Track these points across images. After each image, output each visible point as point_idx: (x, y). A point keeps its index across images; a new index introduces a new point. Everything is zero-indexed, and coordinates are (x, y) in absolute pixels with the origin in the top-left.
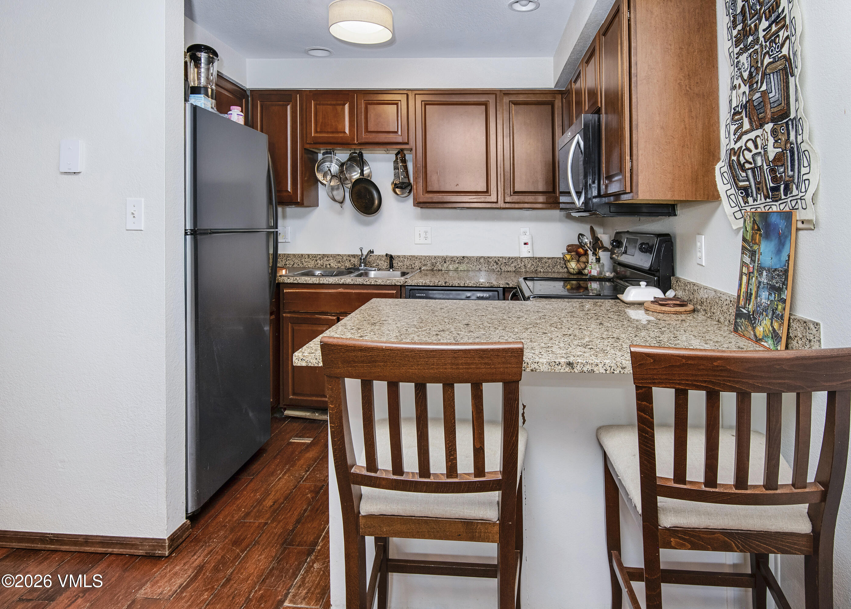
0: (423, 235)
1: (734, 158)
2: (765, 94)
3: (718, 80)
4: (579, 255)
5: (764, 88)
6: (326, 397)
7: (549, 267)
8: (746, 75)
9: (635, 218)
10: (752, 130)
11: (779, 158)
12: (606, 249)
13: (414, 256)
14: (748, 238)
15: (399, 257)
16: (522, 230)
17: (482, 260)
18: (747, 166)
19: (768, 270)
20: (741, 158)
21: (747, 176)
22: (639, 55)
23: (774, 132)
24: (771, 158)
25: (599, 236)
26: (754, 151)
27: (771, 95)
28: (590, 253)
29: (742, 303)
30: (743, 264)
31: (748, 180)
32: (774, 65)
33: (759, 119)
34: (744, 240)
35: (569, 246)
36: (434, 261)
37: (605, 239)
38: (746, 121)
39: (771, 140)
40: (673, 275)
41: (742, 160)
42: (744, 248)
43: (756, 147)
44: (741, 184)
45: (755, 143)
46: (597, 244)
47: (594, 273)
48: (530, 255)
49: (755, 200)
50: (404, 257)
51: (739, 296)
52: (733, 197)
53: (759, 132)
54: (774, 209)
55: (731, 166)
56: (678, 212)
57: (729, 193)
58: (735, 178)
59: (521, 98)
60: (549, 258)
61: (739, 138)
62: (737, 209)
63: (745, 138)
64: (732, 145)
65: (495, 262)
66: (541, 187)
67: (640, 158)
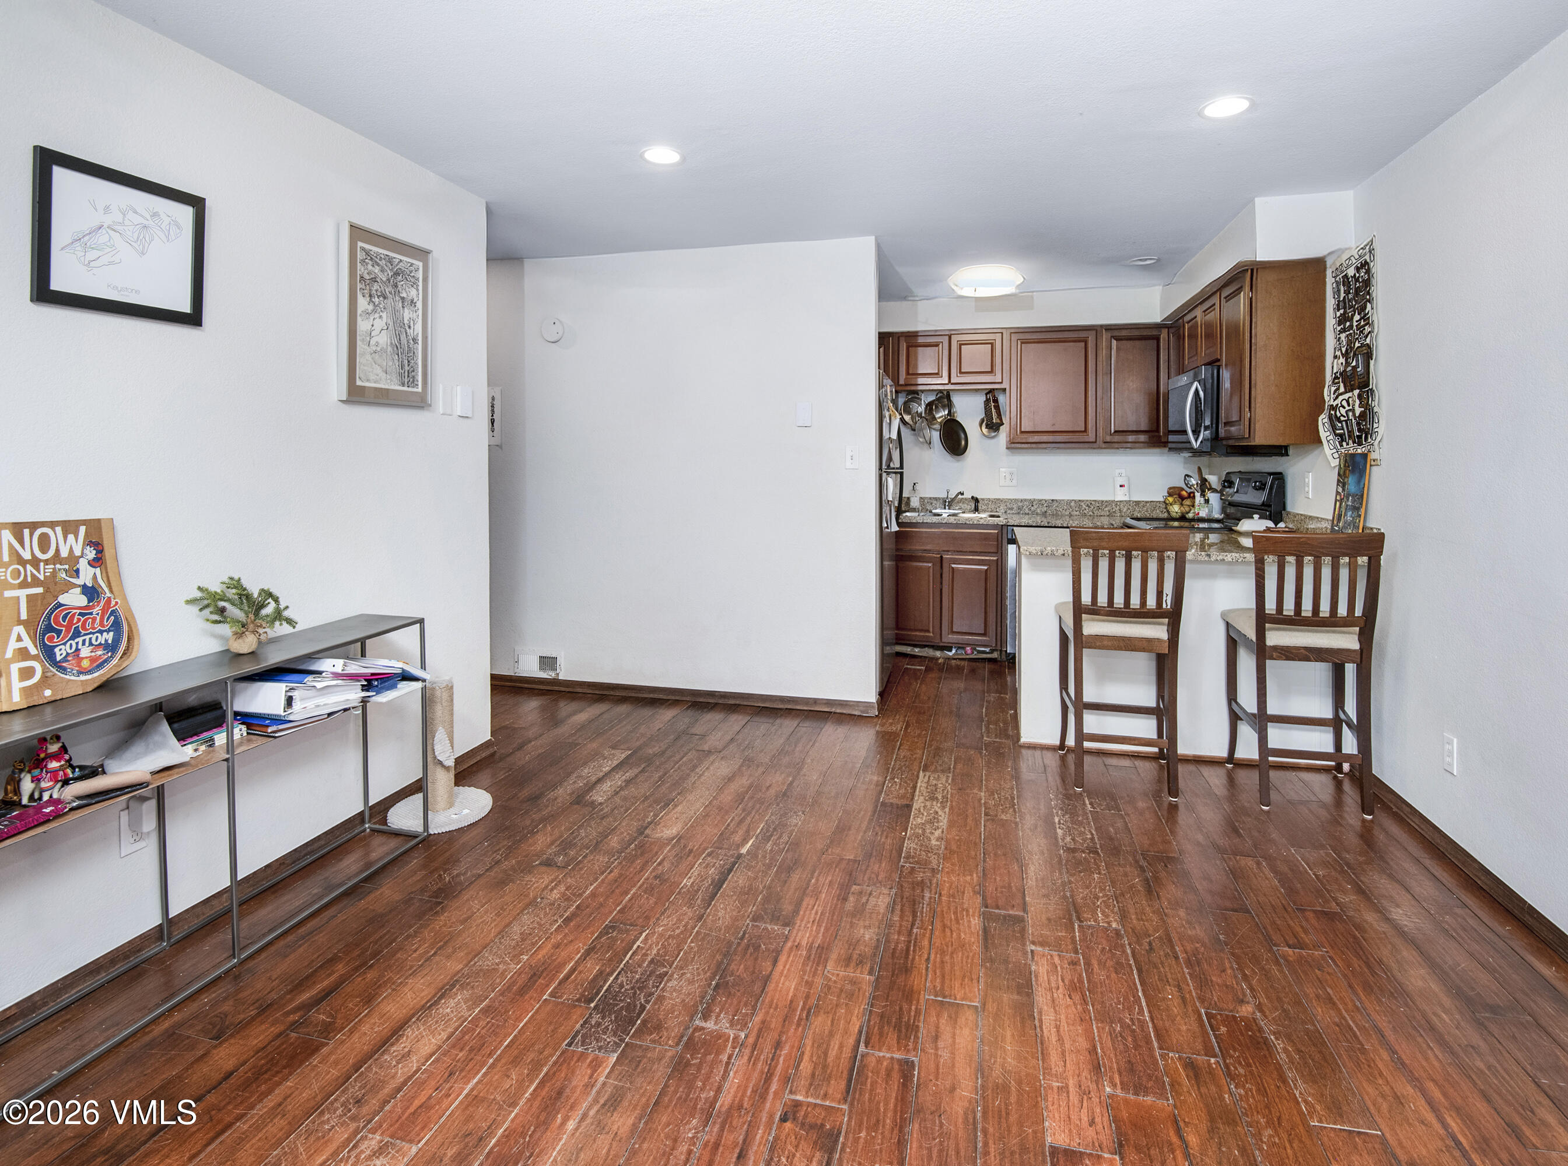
0: (1008, 477)
1: (1333, 412)
2: (1355, 368)
3: (1325, 346)
4: (1182, 498)
5: (1354, 364)
6: (928, 631)
7: (1147, 511)
8: (1344, 350)
9: (1249, 459)
10: (1346, 392)
11: (1363, 415)
12: (1214, 491)
13: (999, 499)
14: (1342, 473)
15: (983, 499)
16: (1118, 471)
17: (1073, 504)
18: (1342, 418)
19: (1353, 497)
20: (1338, 413)
21: (1342, 426)
22: (1259, 328)
23: (1360, 396)
24: (1357, 415)
25: (1207, 477)
26: (1347, 408)
27: (1358, 370)
28: (1198, 495)
29: (1335, 522)
30: (1338, 493)
31: (1343, 429)
32: (1361, 349)
33: (1351, 385)
34: (1339, 475)
35: (1170, 488)
36: (1020, 504)
37: (1213, 480)
38: (1342, 385)
39: (1358, 402)
40: (1284, 508)
41: (1338, 414)
42: (1338, 481)
43: (1349, 405)
44: (1338, 432)
45: (1348, 402)
46: (1204, 486)
47: (1203, 513)
48: (1127, 499)
49: (1348, 444)
50: (989, 500)
51: (1333, 518)
52: (1331, 442)
53: (1350, 394)
54: (1359, 451)
55: (1330, 417)
56: (1291, 452)
57: (1328, 438)
58: (1334, 428)
59: (1124, 333)
60: (1147, 502)
61: (1337, 398)
62: (1335, 451)
63: (1341, 398)
64: (1332, 403)
65: (1088, 506)
66: (1143, 427)
67: (1258, 405)
